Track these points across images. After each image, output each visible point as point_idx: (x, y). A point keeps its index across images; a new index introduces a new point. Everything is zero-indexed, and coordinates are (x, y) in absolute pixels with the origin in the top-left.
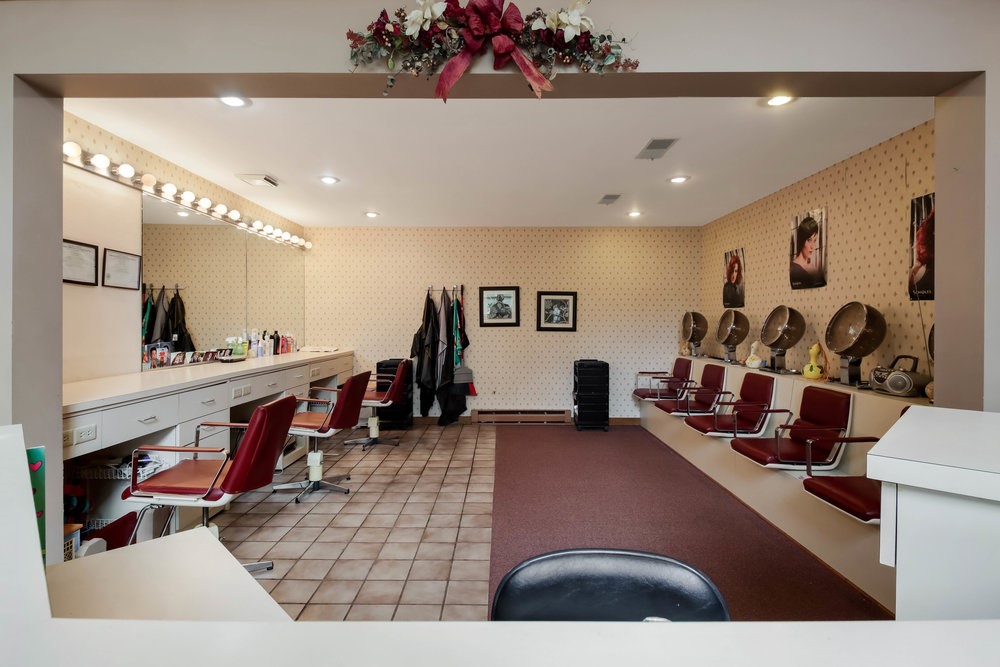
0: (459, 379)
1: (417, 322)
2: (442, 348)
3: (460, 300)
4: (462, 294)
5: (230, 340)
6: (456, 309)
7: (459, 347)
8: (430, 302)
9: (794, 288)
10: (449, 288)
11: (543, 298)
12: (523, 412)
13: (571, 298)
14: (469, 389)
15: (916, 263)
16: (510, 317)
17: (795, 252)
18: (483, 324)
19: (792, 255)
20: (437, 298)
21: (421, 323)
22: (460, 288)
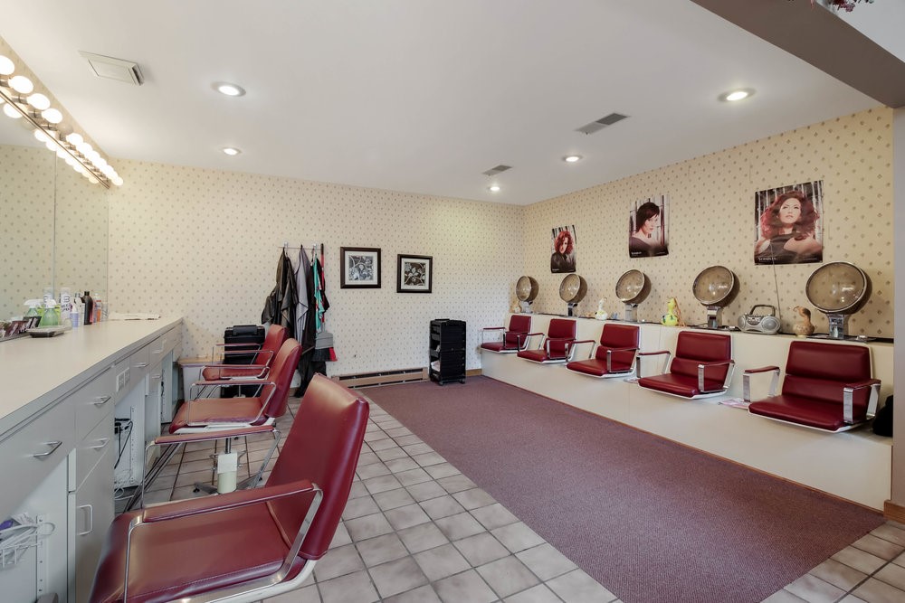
0: (320, 344)
1: (270, 283)
2: (301, 311)
3: (320, 260)
4: (322, 253)
5: (32, 304)
6: (315, 270)
7: (322, 310)
8: (286, 262)
9: (631, 256)
10: (308, 247)
11: (404, 260)
12: (384, 374)
13: (427, 262)
14: (329, 354)
15: (761, 238)
16: (371, 279)
17: (635, 228)
18: (344, 286)
19: (631, 231)
20: (294, 257)
21: (274, 284)
22: (320, 248)
